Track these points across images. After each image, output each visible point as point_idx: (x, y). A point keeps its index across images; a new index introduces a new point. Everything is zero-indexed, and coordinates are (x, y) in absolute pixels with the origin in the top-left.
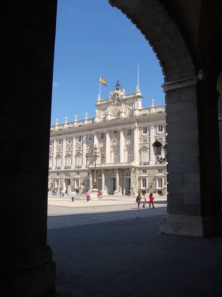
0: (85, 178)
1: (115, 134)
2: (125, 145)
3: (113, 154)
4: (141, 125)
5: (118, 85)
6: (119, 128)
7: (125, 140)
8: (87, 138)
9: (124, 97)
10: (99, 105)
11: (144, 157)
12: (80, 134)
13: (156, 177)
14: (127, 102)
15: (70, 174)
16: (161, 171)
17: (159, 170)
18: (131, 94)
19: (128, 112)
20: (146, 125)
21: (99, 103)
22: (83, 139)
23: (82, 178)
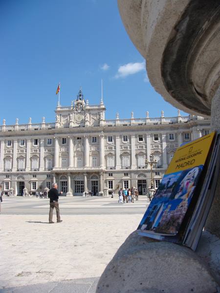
0: (44, 181)
1: (79, 140)
2: (90, 151)
3: (76, 158)
4: (107, 134)
5: (80, 95)
6: (85, 135)
7: (90, 147)
8: (45, 142)
9: (88, 107)
10: (59, 111)
11: (109, 162)
12: (36, 137)
13: (122, 179)
14: (91, 112)
15: (25, 176)
16: (127, 175)
17: (125, 174)
18: (96, 106)
19: (92, 121)
20: (111, 134)
21: (59, 109)
22: (40, 143)
23: (40, 180)
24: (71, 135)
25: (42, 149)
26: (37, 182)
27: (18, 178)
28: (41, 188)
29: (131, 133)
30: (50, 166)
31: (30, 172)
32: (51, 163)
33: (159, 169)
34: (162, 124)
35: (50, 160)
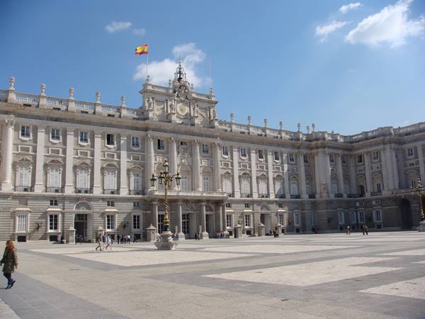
2: (201, 167)
5: (180, 73)
7: (201, 160)
9: (194, 96)
12: (111, 131)
13: (244, 212)
14: (200, 104)
15: (91, 203)
20: (227, 144)
22: (119, 142)
23: (121, 213)
24: (175, 135)
25: (124, 154)
26: (117, 216)
27: (78, 207)
28: (124, 225)
29: (251, 146)
30: (138, 186)
31: (102, 195)
32: (140, 181)
33: (283, 200)
34: (283, 138)
35: (138, 176)
